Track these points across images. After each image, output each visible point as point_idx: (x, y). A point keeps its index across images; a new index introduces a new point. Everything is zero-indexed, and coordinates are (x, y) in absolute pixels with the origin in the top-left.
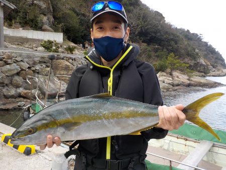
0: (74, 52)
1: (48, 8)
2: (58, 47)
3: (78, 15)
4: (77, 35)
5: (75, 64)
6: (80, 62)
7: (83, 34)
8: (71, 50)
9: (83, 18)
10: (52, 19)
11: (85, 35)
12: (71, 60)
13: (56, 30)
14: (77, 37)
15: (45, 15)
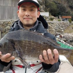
0: (53, 20)
1: (43, 2)
2: (46, 18)
3: (56, 4)
4: (56, 13)
5: (53, 26)
6: (55, 25)
7: (58, 12)
8: (52, 19)
9: (58, 5)
10: (45, 7)
11: (59, 12)
12: (51, 24)
13: (46, 11)
14: (56, 14)
15: (42, 5)
